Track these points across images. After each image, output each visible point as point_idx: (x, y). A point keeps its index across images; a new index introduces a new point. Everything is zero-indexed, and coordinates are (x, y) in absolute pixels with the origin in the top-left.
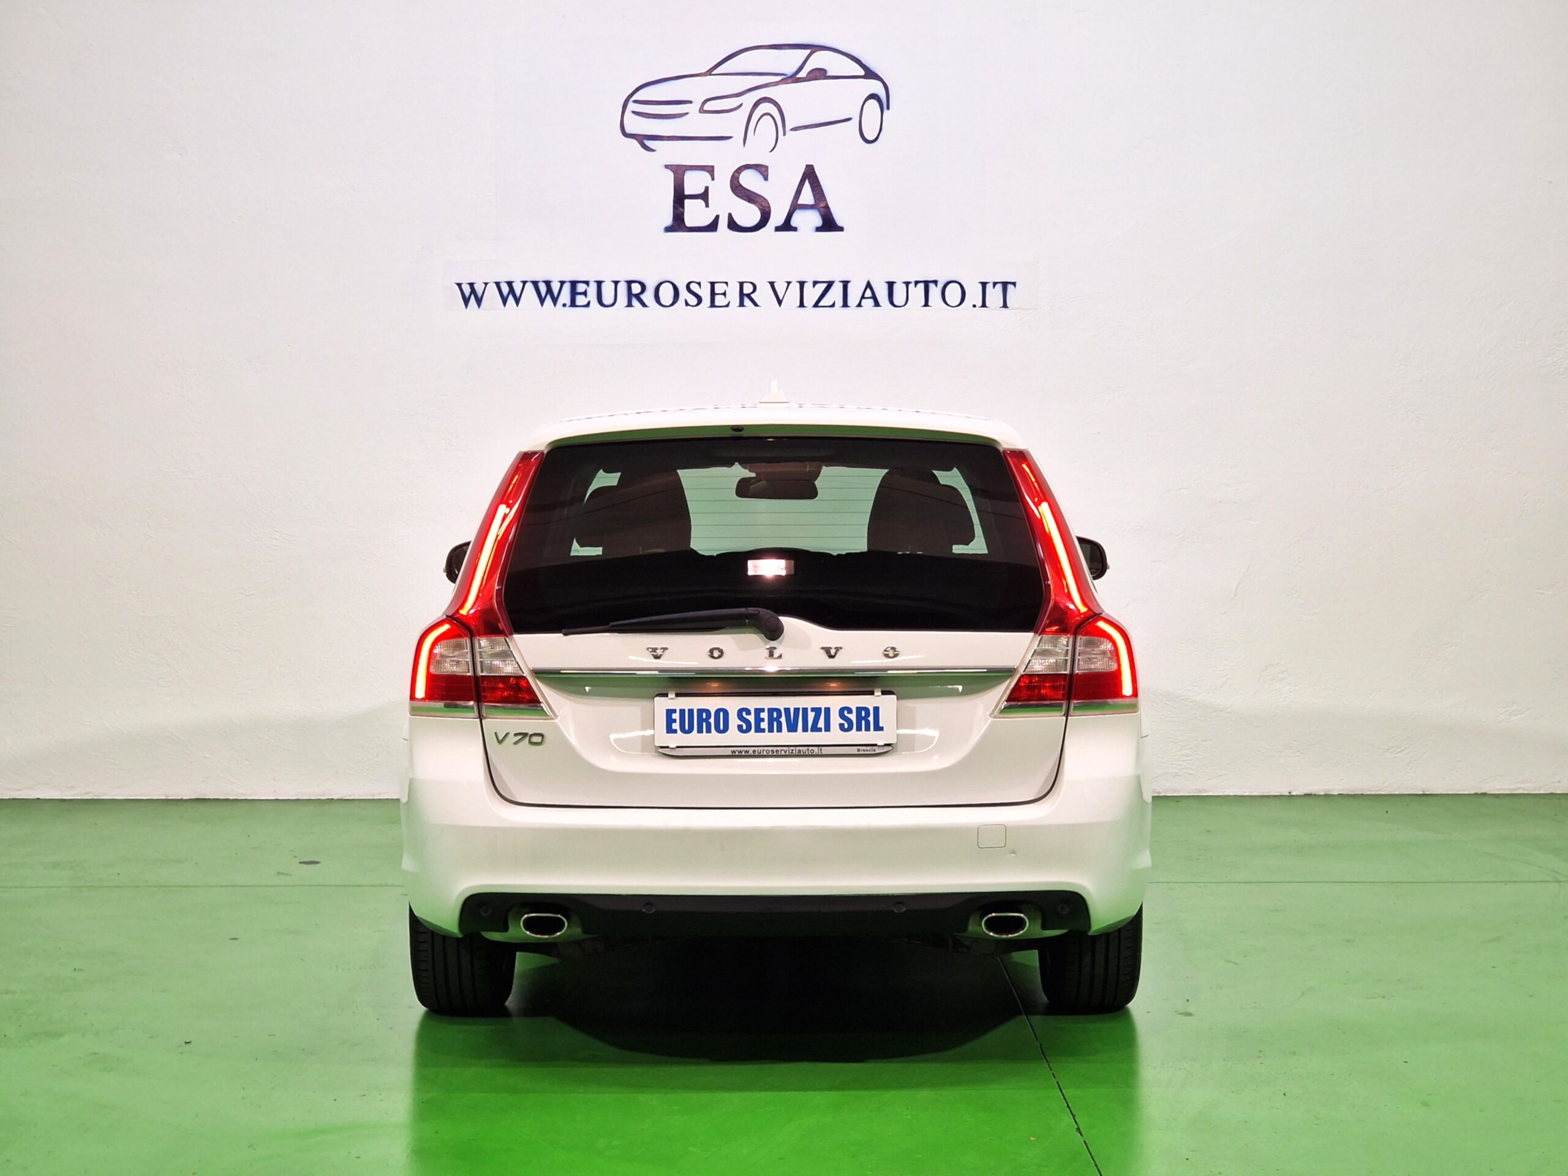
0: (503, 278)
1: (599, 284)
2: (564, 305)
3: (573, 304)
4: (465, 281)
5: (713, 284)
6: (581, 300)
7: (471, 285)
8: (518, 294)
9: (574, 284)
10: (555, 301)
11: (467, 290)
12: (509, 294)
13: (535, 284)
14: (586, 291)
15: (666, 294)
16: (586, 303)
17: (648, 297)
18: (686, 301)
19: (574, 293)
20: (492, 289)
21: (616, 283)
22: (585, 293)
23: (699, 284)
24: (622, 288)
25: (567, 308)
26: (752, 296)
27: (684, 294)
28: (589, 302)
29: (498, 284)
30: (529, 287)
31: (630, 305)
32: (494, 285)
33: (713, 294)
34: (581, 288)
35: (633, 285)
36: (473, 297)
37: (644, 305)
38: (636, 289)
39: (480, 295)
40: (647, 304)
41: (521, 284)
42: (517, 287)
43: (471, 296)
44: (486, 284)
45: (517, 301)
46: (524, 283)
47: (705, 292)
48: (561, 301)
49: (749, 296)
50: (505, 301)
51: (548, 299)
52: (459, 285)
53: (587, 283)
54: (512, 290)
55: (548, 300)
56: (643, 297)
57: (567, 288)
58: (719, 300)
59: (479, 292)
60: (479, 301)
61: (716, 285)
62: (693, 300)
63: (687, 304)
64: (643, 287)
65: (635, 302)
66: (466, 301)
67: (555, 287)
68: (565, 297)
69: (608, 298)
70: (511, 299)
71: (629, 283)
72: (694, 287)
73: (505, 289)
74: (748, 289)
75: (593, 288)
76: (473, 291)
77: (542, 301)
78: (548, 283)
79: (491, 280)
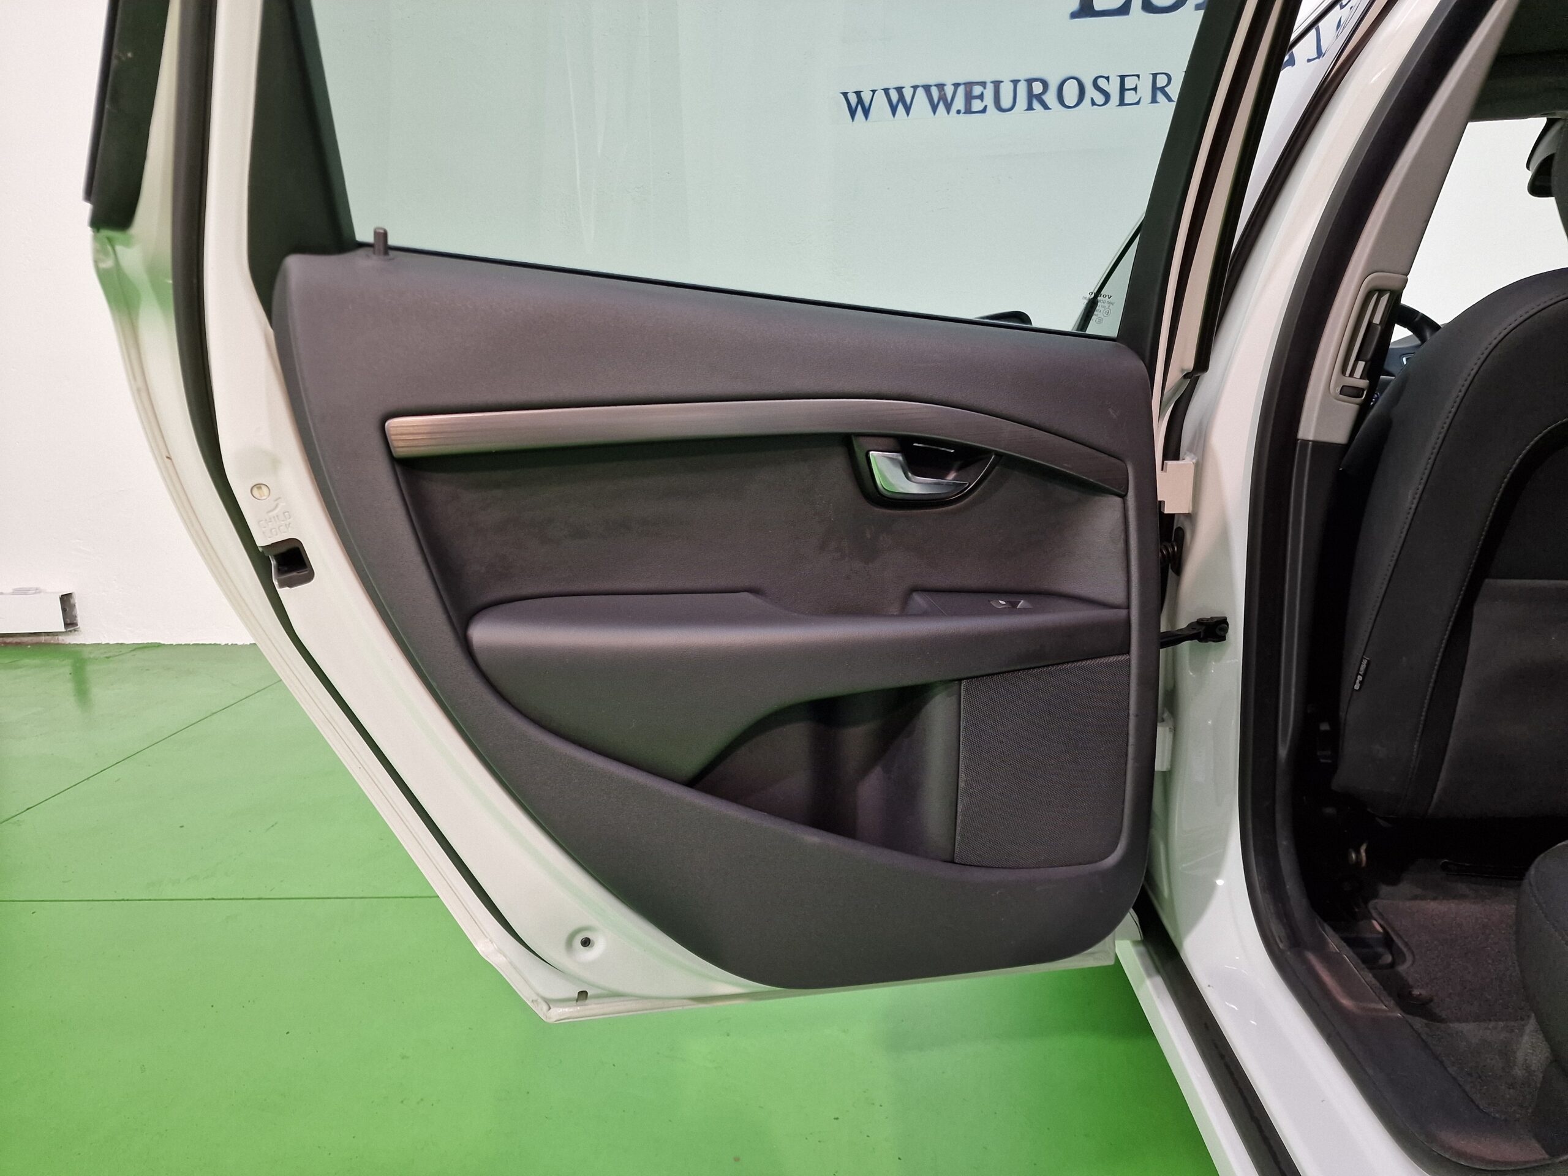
0: (891, 84)
1: (997, 84)
2: (959, 112)
3: (968, 111)
4: (851, 89)
5: (1122, 78)
6: (977, 105)
7: (858, 93)
8: (908, 101)
9: (969, 85)
10: (948, 108)
11: (853, 99)
12: (899, 102)
13: (927, 88)
14: (982, 93)
15: (1071, 92)
16: (981, 109)
17: (1050, 98)
18: (1092, 99)
19: (969, 98)
20: (880, 96)
21: (1015, 82)
22: (981, 97)
23: (1108, 78)
24: (1022, 88)
25: (961, 114)
26: (1166, 89)
27: (1091, 92)
28: (986, 106)
29: (886, 91)
30: (920, 91)
31: (1030, 108)
32: (883, 91)
33: (1123, 89)
34: (977, 90)
35: (1034, 84)
36: (859, 108)
37: (1046, 107)
38: (1037, 88)
39: (867, 104)
40: (1050, 107)
41: (912, 90)
42: (908, 94)
43: (858, 106)
44: (874, 91)
45: (908, 110)
46: (915, 88)
47: (1113, 89)
48: (954, 109)
49: (1162, 89)
50: (894, 110)
51: (941, 105)
52: (845, 94)
53: (983, 84)
54: (902, 98)
55: (941, 108)
56: (1045, 98)
57: (961, 90)
58: (1130, 97)
59: (867, 102)
60: (866, 112)
61: (1126, 79)
62: (1100, 98)
63: (1093, 103)
64: (1045, 84)
65: (1036, 104)
66: (853, 113)
67: (949, 91)
68: (959, 103)
69: (1006, 102)
70: (901, 108)
71: (1030, 82)
72: (1102, 83)
73: (894, 96)
74: (1161, 81)
75: (990, 88)
76: (860, 101)
77: (934, 109)
78: (941, 87)
79: (879, 86)
